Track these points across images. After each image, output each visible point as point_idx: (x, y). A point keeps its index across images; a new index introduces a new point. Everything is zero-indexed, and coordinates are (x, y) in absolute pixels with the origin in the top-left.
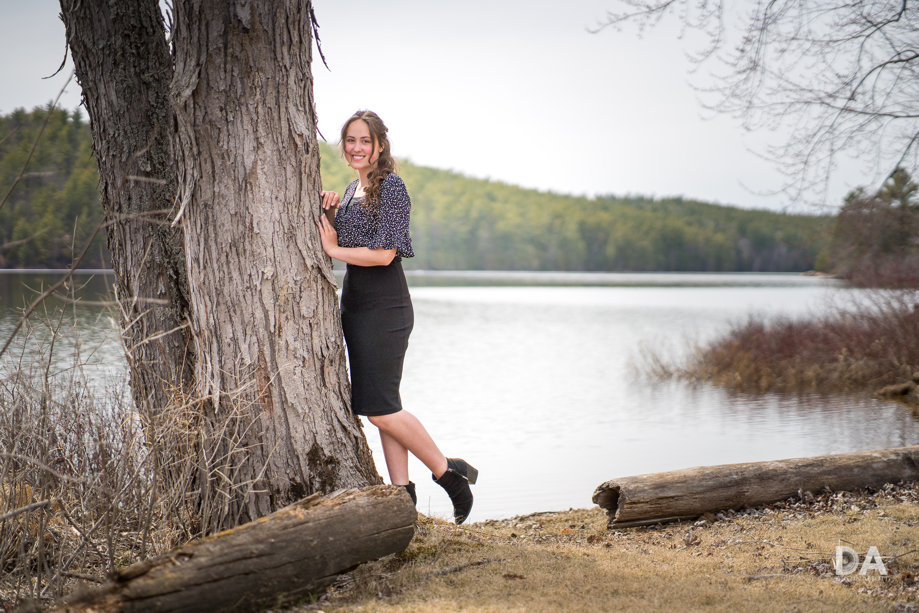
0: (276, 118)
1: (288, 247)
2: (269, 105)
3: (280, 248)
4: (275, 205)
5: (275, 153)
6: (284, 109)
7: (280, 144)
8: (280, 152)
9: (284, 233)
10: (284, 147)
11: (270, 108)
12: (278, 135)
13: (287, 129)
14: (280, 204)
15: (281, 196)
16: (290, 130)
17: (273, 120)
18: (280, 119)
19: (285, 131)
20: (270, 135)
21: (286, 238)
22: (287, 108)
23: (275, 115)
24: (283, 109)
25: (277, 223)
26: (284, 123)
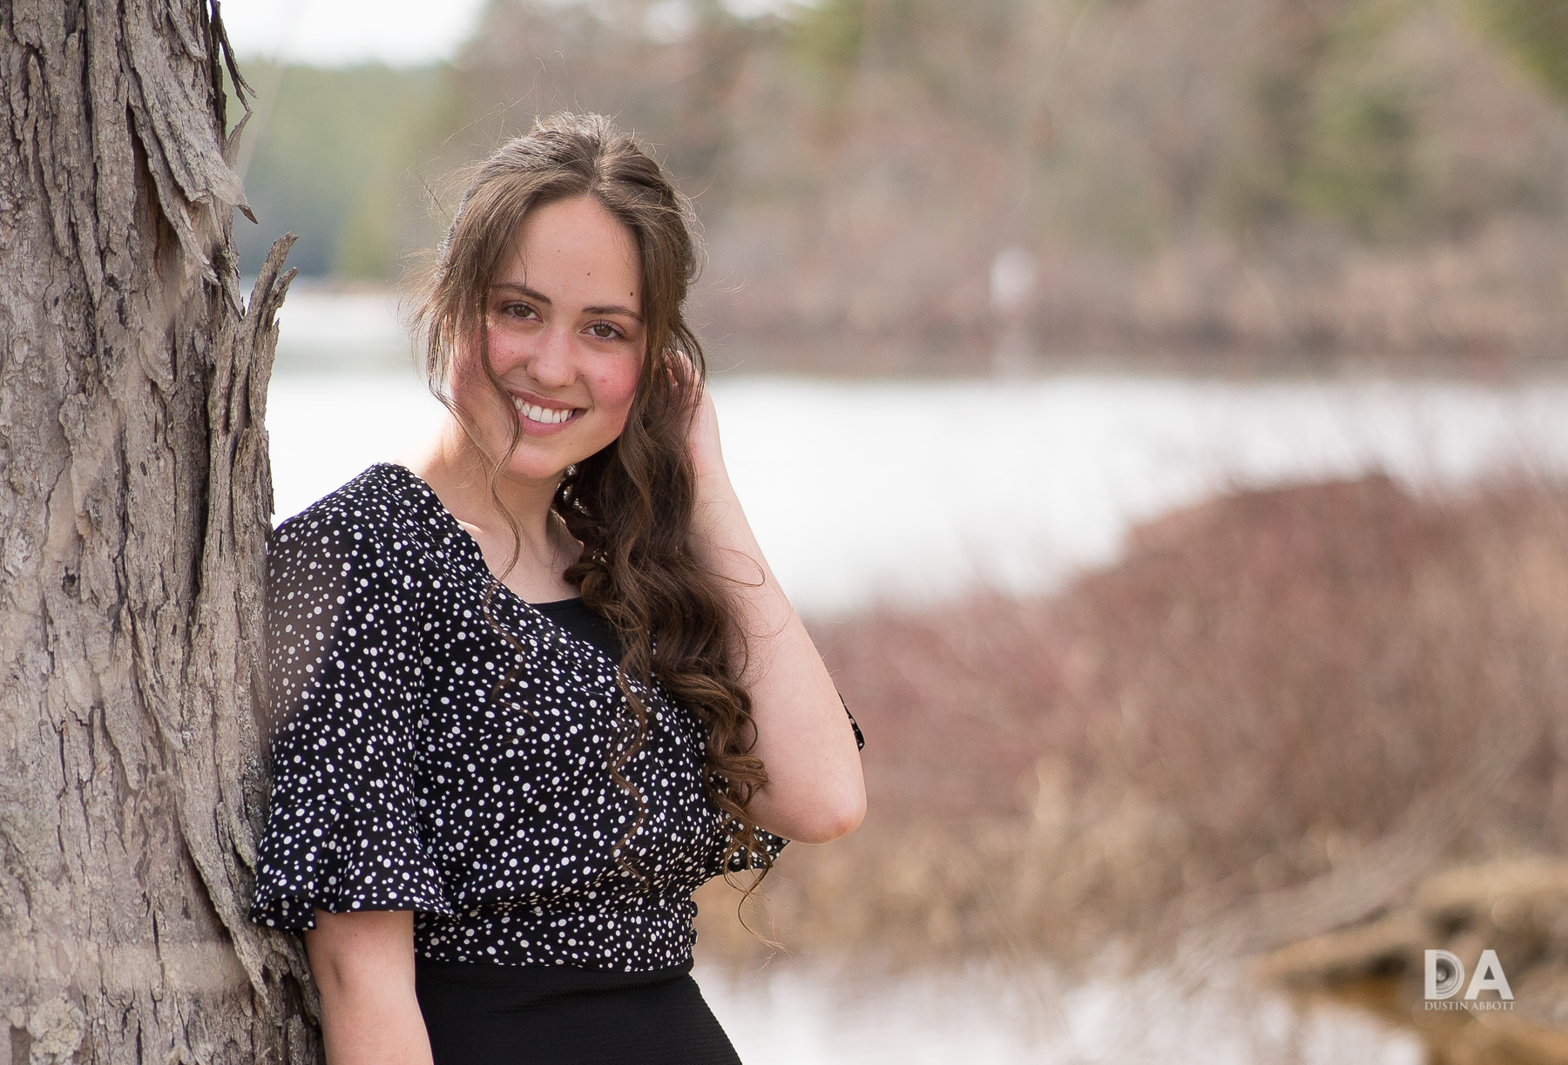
0: (70, 107)
1: (142, 870)
2: (27, 33)
3: (99, 881)
4: (61, 626)
5: (56, 316)
6: (112, 57)
7: (92, 265)
8: (90, 307)
9: (123, 790)
10: (111, 281)
11: (33, 50)
12: (82, 210)
13: (129, 170)
14: (94, 617)
15: (98, 568)
16: (145, 179)
17: (53, 117)
18: (88, 113)
19: (119, 185)
20: (32, 211)
21: (130, 821)
22: (123, 47)
23: (65, 89)
24: (104, 57)
25: (76, 733)
26: (112, 138)
